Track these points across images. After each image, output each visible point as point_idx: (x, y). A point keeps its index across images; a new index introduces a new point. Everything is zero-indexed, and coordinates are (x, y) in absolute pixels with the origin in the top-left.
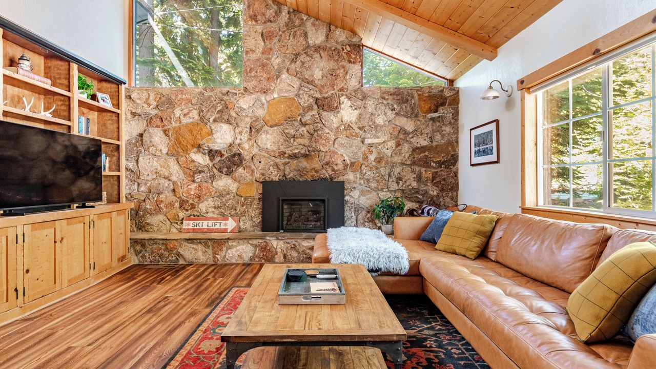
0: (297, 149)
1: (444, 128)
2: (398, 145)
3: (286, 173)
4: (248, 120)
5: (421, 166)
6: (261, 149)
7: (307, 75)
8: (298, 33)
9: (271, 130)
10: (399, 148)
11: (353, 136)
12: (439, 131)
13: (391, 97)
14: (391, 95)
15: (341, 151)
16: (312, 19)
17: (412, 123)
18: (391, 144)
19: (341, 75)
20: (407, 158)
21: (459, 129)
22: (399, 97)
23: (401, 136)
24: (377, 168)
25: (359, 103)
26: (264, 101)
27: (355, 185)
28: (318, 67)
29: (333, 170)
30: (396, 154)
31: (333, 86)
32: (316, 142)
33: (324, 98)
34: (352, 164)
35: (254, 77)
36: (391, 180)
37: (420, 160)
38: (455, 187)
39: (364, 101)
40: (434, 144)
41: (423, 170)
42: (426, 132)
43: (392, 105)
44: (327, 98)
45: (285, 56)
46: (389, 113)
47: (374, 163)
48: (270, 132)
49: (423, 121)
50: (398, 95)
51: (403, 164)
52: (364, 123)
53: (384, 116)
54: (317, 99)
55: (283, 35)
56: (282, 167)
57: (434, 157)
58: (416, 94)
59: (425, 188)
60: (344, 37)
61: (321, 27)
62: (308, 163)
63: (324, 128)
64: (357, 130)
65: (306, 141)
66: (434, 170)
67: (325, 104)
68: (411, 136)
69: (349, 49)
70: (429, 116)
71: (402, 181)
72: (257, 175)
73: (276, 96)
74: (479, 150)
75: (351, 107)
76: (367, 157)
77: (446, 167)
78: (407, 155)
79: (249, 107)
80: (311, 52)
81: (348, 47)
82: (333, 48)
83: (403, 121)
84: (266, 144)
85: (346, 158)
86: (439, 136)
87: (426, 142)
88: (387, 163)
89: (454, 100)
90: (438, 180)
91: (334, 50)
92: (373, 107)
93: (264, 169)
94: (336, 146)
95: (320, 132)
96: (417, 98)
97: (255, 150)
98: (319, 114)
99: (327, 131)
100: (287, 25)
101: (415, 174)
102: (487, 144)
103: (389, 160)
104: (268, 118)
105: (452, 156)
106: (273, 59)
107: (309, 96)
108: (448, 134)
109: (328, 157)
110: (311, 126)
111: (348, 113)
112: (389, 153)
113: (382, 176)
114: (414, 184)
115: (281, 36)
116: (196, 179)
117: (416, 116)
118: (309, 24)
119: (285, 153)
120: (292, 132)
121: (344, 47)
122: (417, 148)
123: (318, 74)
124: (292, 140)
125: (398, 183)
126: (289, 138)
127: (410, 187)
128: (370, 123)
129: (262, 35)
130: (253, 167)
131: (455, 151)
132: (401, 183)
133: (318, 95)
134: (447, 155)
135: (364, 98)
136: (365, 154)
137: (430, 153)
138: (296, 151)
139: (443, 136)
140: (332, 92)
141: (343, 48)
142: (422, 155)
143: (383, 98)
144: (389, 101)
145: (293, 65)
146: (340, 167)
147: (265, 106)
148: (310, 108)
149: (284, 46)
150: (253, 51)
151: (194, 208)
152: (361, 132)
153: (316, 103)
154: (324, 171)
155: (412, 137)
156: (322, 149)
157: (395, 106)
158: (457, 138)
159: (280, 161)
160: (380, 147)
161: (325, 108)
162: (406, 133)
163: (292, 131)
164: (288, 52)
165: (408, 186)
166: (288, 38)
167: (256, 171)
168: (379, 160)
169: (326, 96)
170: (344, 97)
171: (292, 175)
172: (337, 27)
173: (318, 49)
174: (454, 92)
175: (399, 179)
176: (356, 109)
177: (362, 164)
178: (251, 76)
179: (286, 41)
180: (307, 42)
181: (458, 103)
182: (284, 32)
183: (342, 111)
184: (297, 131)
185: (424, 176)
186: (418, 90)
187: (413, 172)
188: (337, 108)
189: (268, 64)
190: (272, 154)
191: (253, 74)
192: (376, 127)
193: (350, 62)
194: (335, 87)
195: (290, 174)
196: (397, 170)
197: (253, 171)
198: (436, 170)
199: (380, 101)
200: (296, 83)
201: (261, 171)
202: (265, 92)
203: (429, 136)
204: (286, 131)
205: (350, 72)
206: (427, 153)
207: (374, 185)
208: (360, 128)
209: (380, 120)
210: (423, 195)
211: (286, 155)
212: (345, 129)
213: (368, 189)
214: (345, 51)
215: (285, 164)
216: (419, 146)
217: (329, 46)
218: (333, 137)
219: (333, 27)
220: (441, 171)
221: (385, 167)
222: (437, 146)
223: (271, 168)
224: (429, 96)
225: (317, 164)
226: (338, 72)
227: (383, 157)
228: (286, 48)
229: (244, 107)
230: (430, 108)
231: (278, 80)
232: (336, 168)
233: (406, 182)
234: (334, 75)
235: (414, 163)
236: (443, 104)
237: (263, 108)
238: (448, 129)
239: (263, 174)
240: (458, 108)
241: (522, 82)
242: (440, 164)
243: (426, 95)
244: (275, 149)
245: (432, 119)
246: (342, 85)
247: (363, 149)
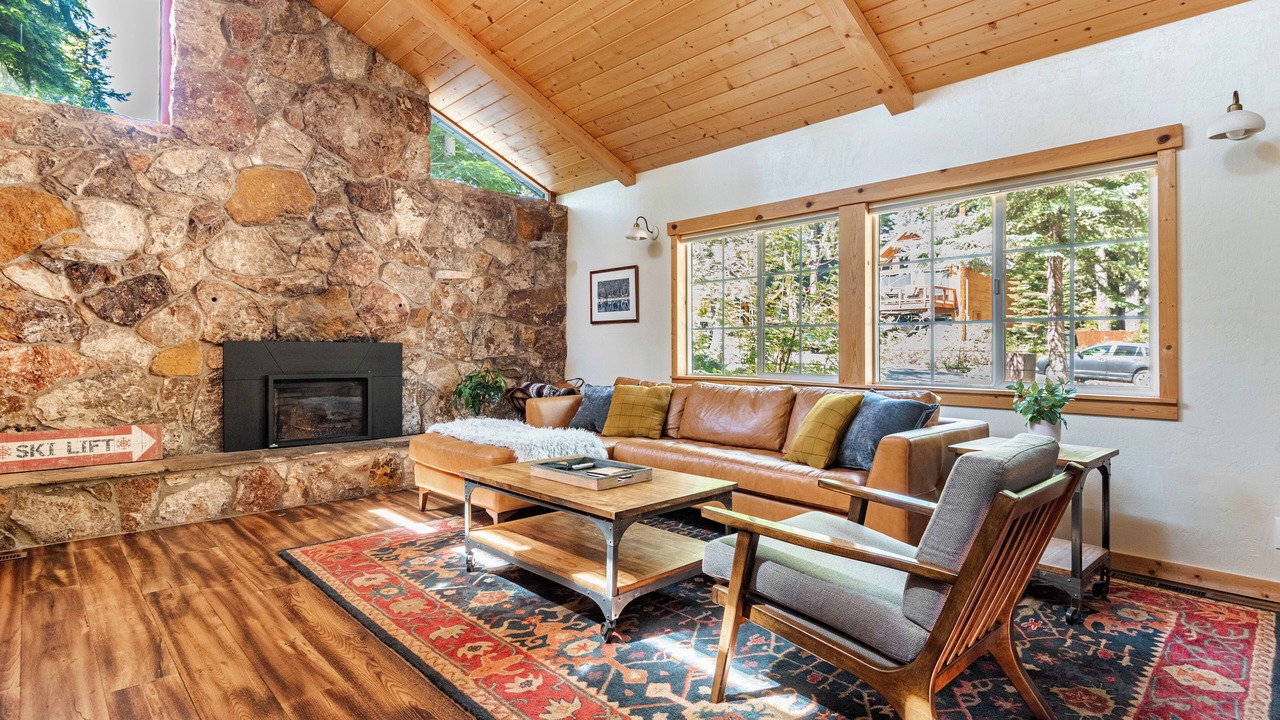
0: (305, 277)
1: (549, 265)
2: (488, 285)
3: (280, 325)
4: (187, 203)
5: (519, 321)
6: (216, 270)
7: (329, 133)
8: (310, 45)
9: (243, 232)
10: (489, 290)
11: (416, 263)
12: (542, 268)
13: (477, 205)
14: (478, 201)
15: (395, 288)
16: (339, 29)
17: (508, 251)
18: (478, 282)
19: (396, 149)
20: (500, 307)
21: (567, 268)
22: (490, 207)
23: (492, 271)
24: (456, 322)
25: (427, 205)
26: (230, 168)
27: (419, 351)
28: (351, 124)
29: (379, 322)
30: (484, 299)
31: (380, 166)
32: (345, 267)
33: (362, 184)
34: (414, 313)
35: (205, 110)
36: (478, 342)
37: (518, 312)
38: (562, 354)
39: (436, 204)
40: (537, 287)
41: (522, 327)
42: (527, 268)
43: (479, 218)
44: (369, 186)
45: (280, 84)
46: (476, 230)
47: (451, 312)
48: (242, 236)
49: (523, 251)
50: (488, 203)
51: (494, 316)
52: (436, 241)
53: (468, 234)
54: (348, 185)
55: (274, 38)
56: (269, 313)
57: (536, 308)
58: (513, 207)
59: (524, 356)
60: (402, 81)
61: (356, 49)
62: (326, 306)
63: (362, 241)
64: (424, 254)
65: (324, 263)
67: (364, 197)
68: (506, 272)
69: (409, 106)
70: (533, 244)
71: (493, 344)
72: (208, 328)
73: (258, 161)
74: (606, 303)
75: (412, 209)
76: (440, 302)
77: (552, 325)
78: (501, 302)
79: (189, 176)
80: (337, 92)
81: (407, 101)
82: (380, 96)
83: (495, 247)
84: (230, 261)
85: (404, 301)
86: (544, 276)
87: (526, 283)
88: (471, 314)
89: (561, 224)
90: (541, 342)
91: (383, 100)
92: (450, 216)
93: (225, 315)
94: (385, 277)
95: (353, 249)
96: (515, 213)
97: (202, 272)
98: (351, 213)
99: (368, 247)
100: (284, 21)
101: (511, 333)
102: (620, 296)
103: (475, 309)
104: (237, 205)
105: (559, 307)
106: (250, 83)
107: (333, 175)
108: (555, 275)
109: (369, 298)
110: (336, 236)
111: (407, 219)
112: (474, 297)
113: (463, 335)
114: (511, 349)
115: (268, 38)
116: (26, 333)
117: (514, 242)
118: (333, 35)
119: (277, 284)
120: (295, 241)
121: (401, 100)
122: (514, 292)
123: (350, 138)
124: (294, 258)
125: (488, 347)
126: (284, 252)
127: (505, 354)
128: (445, 244)
129: (223, 22)
130: (195, 308)
131: (562, 300)
132: (492, 347)
133: (350, 177)
134: (553, 305)
135: (436, 198)
136: (436, 297)
137: (532, 301)
138: (303, 281)
139: (548, 276)
140: (379, 176)
141: (398, 100)
142: (522, 303)
143: (467, 204)
144: (475, 211)
145: (297, 106)
146: (393, 317)
147: (232, 179)
148: (332, 199)
149: (276, 62)
150: (201, 53)
151: (20, 408)
152: (429, 258)
153: (347, 192)
154: (361, 324)
155: (508, 275)
156: (358, 282)
157: (485, 221)
158: (565, 281)
159: (266, 300)
160: (461, 286)
161: (366, 203)
162: (500, 267)
163: (295, 239)
164: (285, 76)
165: (501, 353)
166: (285, 49)
167: (203, 318)
168: (459, 308)
169: (366, 181)
170: (401, 190)
171: (292, 329)
172: (387, 59)
173: (350, 88)
174: (563, 214)
175: (490, 341)
176: (421, 215)
177: (431, 314)
178: (195, 107)
179: (281, 53)
180: (328, 69)
181: (566, 231)
182: (276, 33)
183: (396, 214)
184: (304, 241)
185: (524, 337)
186: (516, 202)
187: (508, 329)
188: (387, 207)
189: (238, 90)
190: (247, 283)
191: (201, 102)
192: (455, 252)
193: (411, 129)
194: (384, 168)
195: (287, 327)
196: (487, 326)
197: (195, 318)
198: (539, 328)
199: (463, 209)
200: (306, 146)
201: (218, 320)
202: (230, 149)
203: (531, 275)
204: (281, 238)
205: (413, 146)
206: (527, 301)
207: (450, 350)
208: (427, 250)
209: (461, 241)
210: (522, 366)
211: (280, 288)
212: (402, 249)
213: (440, 357)
214: (403, 106)
215: (277, 306)
216: (517, 289)
217: (372, 89)
218: (379, 262)
219: (379, 58)
220: (546, 329)
221: (468, 320)
222: (540, 290)
223: (243, 313)
224: (531, 213)
225: (344, 309)
226: (390, 142)
227: (465, 304)
228: (281, 67)
229: (176, 171)
230: (532, 231)
231: (263, 130)
232: (384, 318)
233: (499, 345)
234: (382, 144)
235: (510, 316)
236: (548, 229)
237: (226, 181)
238: (553, 267)
239: (222, 327)
240: (566, 236)
241: (674, 227)
242: (545, 318)
243: (527, 211)
244: (253, 273)
245: (536, 250)
246: (398, 167)
247: (433, 286)
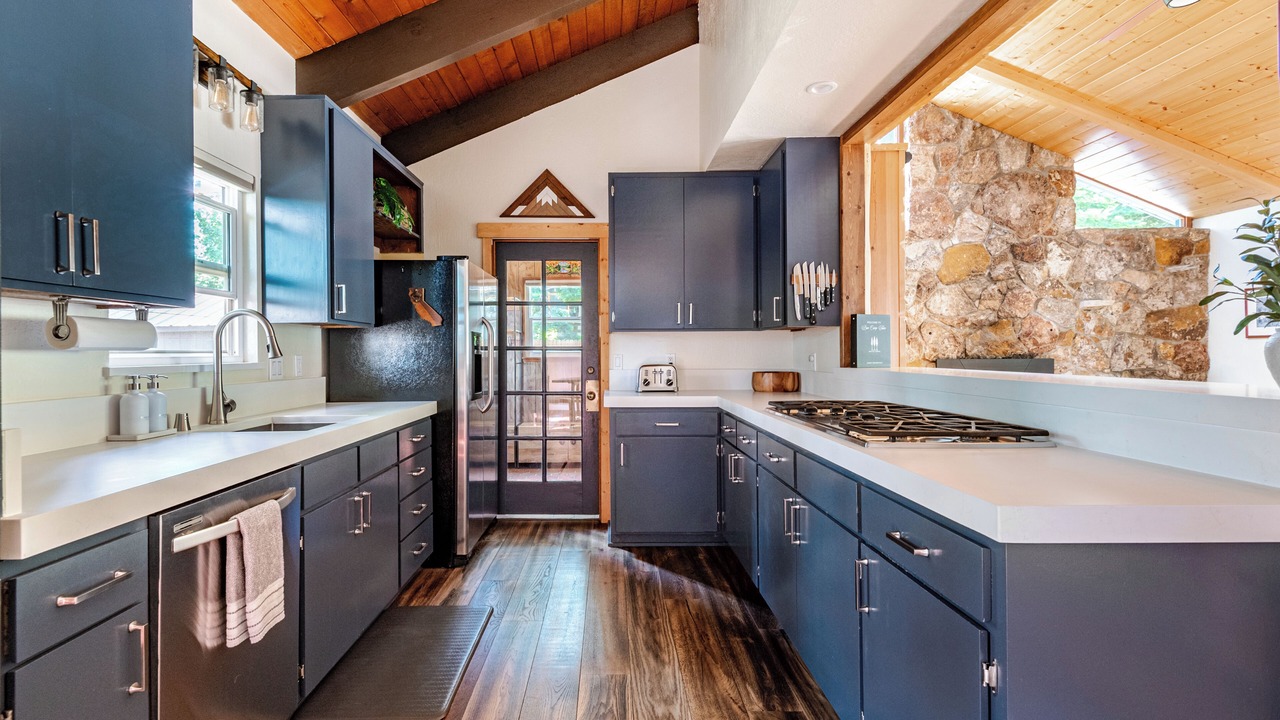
0: (984, 314)
1: (1188, 285)
2: (1126, 308)
3: (968, 348)
4: (917, 275)
5: (1158, 336)
6: (931, 314)
7: (1000, 212)
8: (988, 155)
9: (947, 289)
10: (1127, 312)
11: (1063, 296)
12: (1182, 289)
13: (1118, 243)
14: (1118, 239)
15: (1047, 316)
16: (1007, 137)
17: (1147, 278)
18: (1118, 307)
19: (1048, 213)
20: (1138, 326)
21: (1209, 286)
22: (1129, 243)
23: (1130, 297)
24: (1097, 340)
25: (1074, 251)
26: (940, 250)
27: (1066, 364)
28: (1015, 202)
29: (1035, 343)
30: (1123, 321)
31: (1036, 229)
32: (1010, 305)
33: (1023, 243)
34: (1062, 335)
35: (926, 216)
36: (1117, 357)
37: (1156, 329)
38: (1204, 366)
39: (1079, 250)
40: (1176, 306)
41: (1160, 342)
42: (1165, 291)
43: (1119, 253)
44: (1028, 244)
45: (968, 188)
46: (1116, 264)
47: (1093, 333)
48: (946, 292)
49: (1161, 275)
50: (1127, 240)
51: (1133, 335)
52: (1079, 277)
53: (1108, 269)
54: (1013, 246)
55: (964, 158)
56: (961, 340)
57: (1176, 325)
58: (1152, 240)
59: (1163, 368)
60: (1053, 161)
61: (1018, 148)
62: (996, 333)
63: (1023, 285)
64: (1069, 289)
65: (996, 304)
66: (1175, 343)
67: (1024, 253)
68: (1144, 296)
69: (1059, 178)
70: (1174, 269)
71: (1131, 358)
72: (927, 351)
73: (955, 241)
75: (1061, 255)
76: (1083, 325)
77: (1191, 339)
78: (1139, 323)
79: (918, 258)
80: (1006, 182)
81: (1057, 175)
82: (1038, 176)
83: (1134, 276)
84: (940, 308)
85: (1054, 327)
86: (1183, 295)
87: (1164, 304)
88: (1110, 333)
89: (1203, 246)
90: (1181, 356)
91: (1039, 179)
92: (1093, 255)
93: (936, 343)
94: (1039, 310)
95: (1016, 292)
96: (1153, 243)
97: (924, 317)
98: (1015, 266)
99: (1027, 289)
100: (971, 145)
101: (1150, 348)
103: (1114, 329)
104: (944, 272)
105: (1201, 323)
106: (951, 191)
107: (1003, 242)
108: (1195, 294)
109: (1027, 326)
110: (1004, 283)
111: (1057, 264)
112: (1114, 319)
113: (1102, 351)
114: (1148, 362)
115: (961, 159)
118: (1002, 143)
119: (966, 321)
120: (977, 291)
121: (1052, 175)
122: (1152, 313)
123: (1015, 212)
124: (977, 302)
125: (1127, 361)
126: (971, 300)
127: (1143, 367)
128: (1088, 279)
129: (934, 157)
130: (920, 339)
131: (1203, 316)
132: (1131, 361)
133: (1014, 241)
134: (1194, 321)
135: (1081, 243)
136: (1080, 322)
137: (1170, 319)
138: (982, 318)
139: (1187, 295)
140: (1035, 236)
141: (1050, 176)
142: (1160, 322)
143: (1108, 244)
144: (1115, 248)
145: (979, 199)
146: (1046, 339)
147: (941, 256)
148: (1002, 258)
149: (966, 174)
150: (923, 181)
152: (1074, 291)
153: (1012, 252)
154: (1021, 345)
155: (1147, 298)
156: (1019, 315)
157: (1124, 255)
159: (959, 332)
160: (1102, 311)
161: (1026, 258)
162: (1138, 291)
163: (978, 290)
164: (972, 181)
165: (1139, 365)
166: (971, 162)
167: (924, 345)
168: (1100, 330)
169: (1026, 241)
170: (1053, 242)
171: (975, 351)
172: (1041, 148)
173: (1014, 177)
174: (1204, 236)
175: (1129, 355)
176: (1068, 259)
177: (1076, 335)
178: (921, 216)
179: (968, 166)
180: (999, 168)
181: (1208, 251)
182: (965, 154)
183: (1048, 262)
184: (983, 290)
185: (1162, 351)
186: (1154, 234)
187: (1147, 345)
188: (1041, 257)
189: (943, 199)
190: (949, 322)
191: (924, 212)
192: (1096, 284)
193: (1060, 194)
194: (1040, 229)
195: (972, 349)
196: (1126, 344)
197: (920, 345)
198: (1179, 343)
199: (1104, 249)
200: (985, 225)
201: (932, 346)
202: (940, 237)
203: (1169, 296)
204: (969, 290)
205: (1062, 207)
206: (1166, 320)
207: (1092, 363)
208: (1072, 285)
209: (1101, 275)
211: (968, 324)
212: (1053, 287)
213: (1083, 369)
214: (1053, 179)
215: (968, 335)
216: (1155, 309)
217: (1030, 173)
218: (1034, 299)
219: (1036, 148)
220: (1186, 343)
221: (1108, 339)
222: (1179, 309)
223: (946, 341)
224: (1170, 241)
225: (1010, 334)
226: (1044, 208)
227: (1105, 325)
228: (969, 175)
229: (912, 257)
230: (1171, 257)
231: (958, 220)
232: (1039, 340)
233: (1137, 359)
234: (1037, 212)
235: (1149, 333)
236: (1189, 252)
237: (938, 258)
238: (1193, 286)
239: (935, 350)
240: (1207, 257)
242: (1184, 334)
243: (1166, 240)
244: (952, 314)
245: (1175, 274)
246: (1050, 226)
247: (1077, 313)
